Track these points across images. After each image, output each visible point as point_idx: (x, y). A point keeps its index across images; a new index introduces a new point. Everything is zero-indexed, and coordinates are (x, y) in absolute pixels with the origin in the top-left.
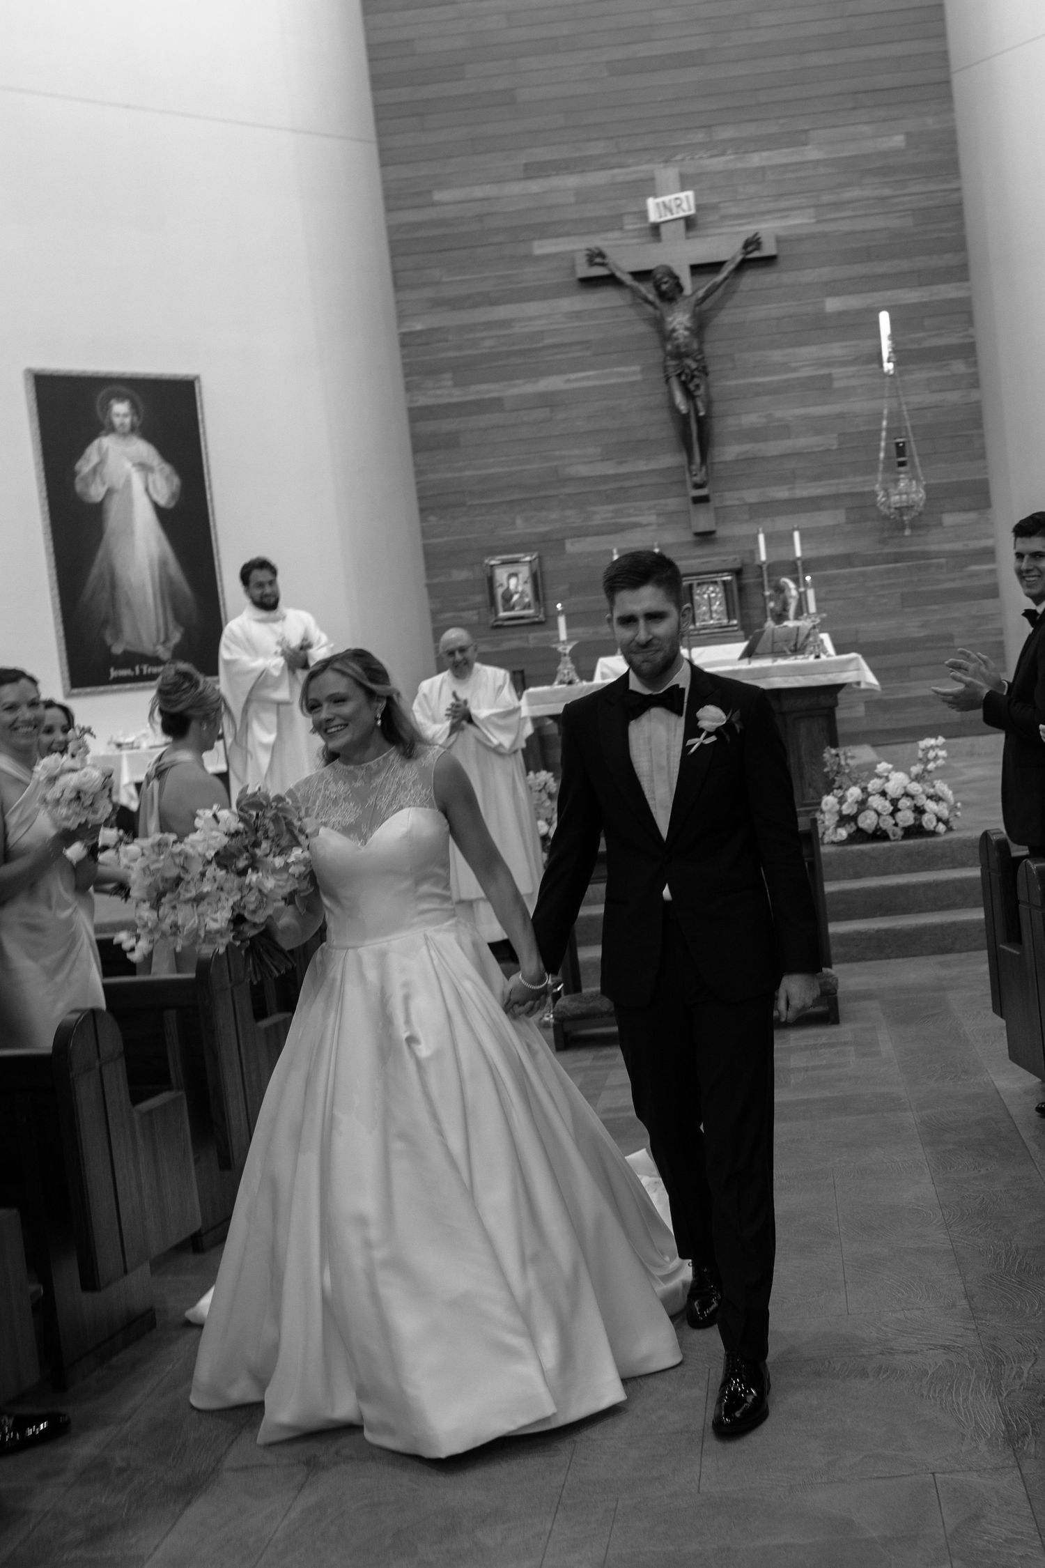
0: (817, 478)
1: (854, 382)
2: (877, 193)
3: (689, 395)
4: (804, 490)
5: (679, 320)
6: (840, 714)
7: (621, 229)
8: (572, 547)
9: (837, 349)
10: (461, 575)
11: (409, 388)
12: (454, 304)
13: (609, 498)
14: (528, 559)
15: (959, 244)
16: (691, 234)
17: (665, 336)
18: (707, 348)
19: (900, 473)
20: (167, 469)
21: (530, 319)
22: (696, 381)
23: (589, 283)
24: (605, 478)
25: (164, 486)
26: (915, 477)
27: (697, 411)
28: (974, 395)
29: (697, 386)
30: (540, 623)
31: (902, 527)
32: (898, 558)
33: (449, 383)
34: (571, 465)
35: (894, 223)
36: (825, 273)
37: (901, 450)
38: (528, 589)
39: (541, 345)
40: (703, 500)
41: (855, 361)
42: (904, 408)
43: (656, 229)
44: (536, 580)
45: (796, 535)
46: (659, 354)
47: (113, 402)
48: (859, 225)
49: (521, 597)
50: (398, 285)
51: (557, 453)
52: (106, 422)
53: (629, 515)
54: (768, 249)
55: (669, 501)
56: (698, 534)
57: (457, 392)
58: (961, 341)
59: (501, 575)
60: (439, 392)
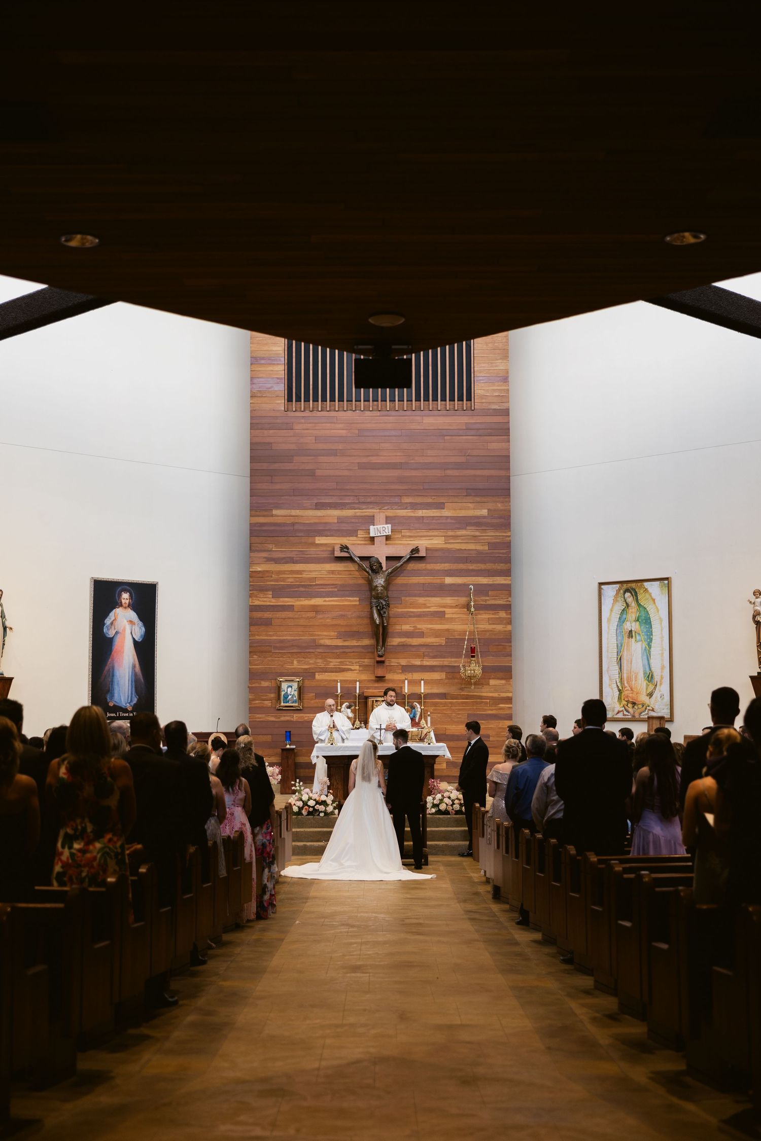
0: (434, 657)
1: (455, 616)
2: (473, 533)
3: (380, 615)
4: (428, 662)
5: (380, 581)
6: (436, 767)
7: (357, 536)
8: (318, 676)
9: (448, 600)
10: (265, 684)
11: (251, 596)
12: (277, 561)
13: (338, 657)
14: (298, 680)
15: (508, 560)
16: (388, 542)
17: (371, 587)
18: (390, 594)
19: (471, 661)
20: (141, 624)
21: (310, 571)
22: (384, 610)
23: (340, 559)
24: (337, 647)
25: (139, 631)
26: (478, 663)
27: (383, 623)
28: (509, 628)
29: (385, 612)
30: (300, 710)
31: (471, 684)
32: (467, 697)
33: (271, 596)
34: (323, 639)
35: (479, 547)
36: (446, 566)
37: (473, 650)
38: (296, 693)
39: (315, 583)
40: (383, 662)
41: (456, 606)
42: (476, 630)
43: (372, 539)
44: (300, 690)
45: (422, 682)
46: (368, 593)
47: (123, 593)
48: (464, 547)
49: (292, 697)
50: (251, 550)
51: (316, 633)
52: (119, 602)
53: (347, 665)
54: (422, 553)
55: (366, 660)
56: (377, 677)
57: (273, 600)
58: (505, 603)
59: (284, 686)
60: (265, 599)
